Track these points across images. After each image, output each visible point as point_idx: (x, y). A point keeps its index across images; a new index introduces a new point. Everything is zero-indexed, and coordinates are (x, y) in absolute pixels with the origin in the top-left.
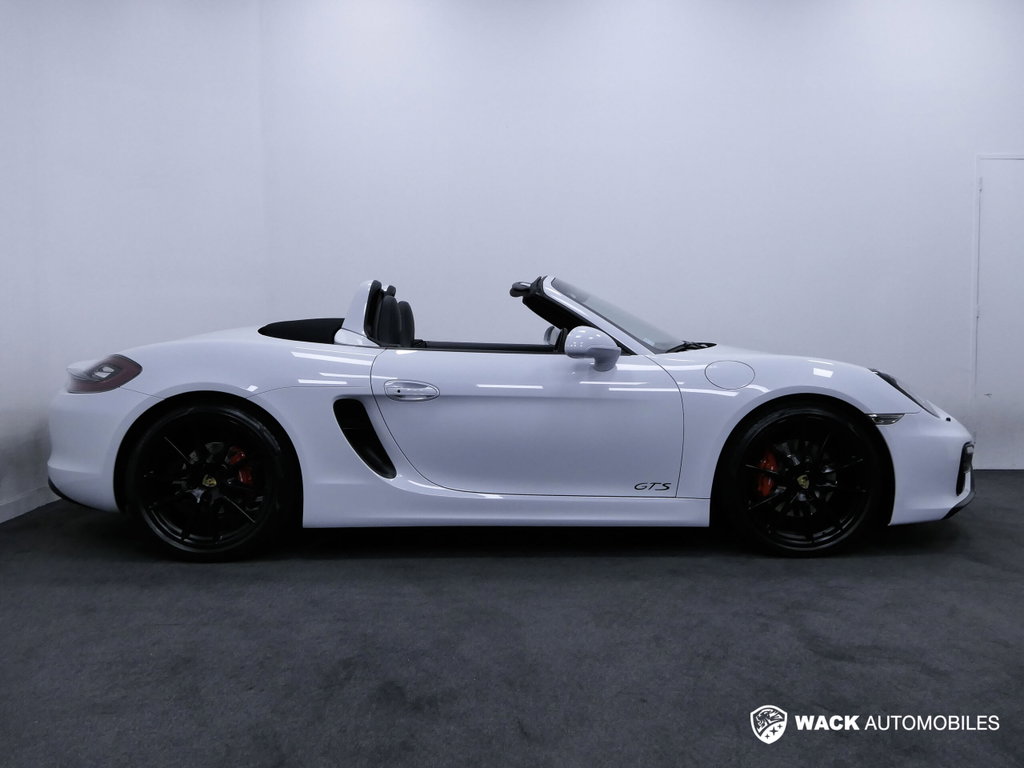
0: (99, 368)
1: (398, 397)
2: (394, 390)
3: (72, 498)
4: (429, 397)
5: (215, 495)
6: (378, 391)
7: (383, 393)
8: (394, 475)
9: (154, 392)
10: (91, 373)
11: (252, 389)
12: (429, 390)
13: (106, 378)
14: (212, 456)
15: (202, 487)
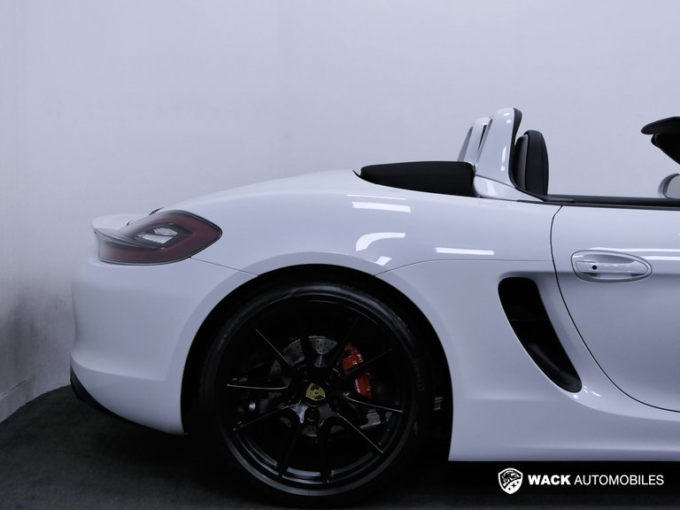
0: (149, 229)
1: (590, 276)
2: (587, 266)
3: (117, 413)
4: (636, 276)
5: (326, 412)
6: (564, 267)
7: (571, 270)
8: (577, 388)
9: (242, 266)
10: (134, 235)
11: (383, 261)
12: (636, 266)
13: (166, 245)
14: (321, 357)
15: (306, 401)
